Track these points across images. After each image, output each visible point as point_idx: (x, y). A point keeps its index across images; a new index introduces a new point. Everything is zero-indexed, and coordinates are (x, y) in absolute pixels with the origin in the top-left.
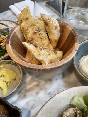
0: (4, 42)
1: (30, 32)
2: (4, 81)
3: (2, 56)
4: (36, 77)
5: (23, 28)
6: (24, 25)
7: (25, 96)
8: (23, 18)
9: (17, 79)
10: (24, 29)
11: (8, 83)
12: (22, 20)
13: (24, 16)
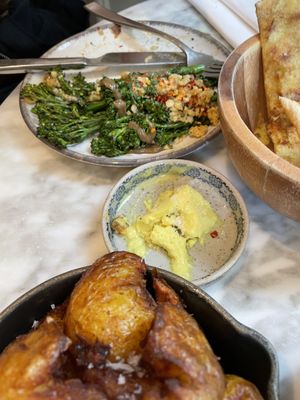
0: (179, 98)
1: (294, 68)
2: (179, 231)
3: (166, 147)
4: (288, 243)
5: (274, 50)
6: (279, 41)
7: (248, 298)
8: (279, 12)
9: (222, 233)
10: (275, 53)
11: (192, 243)
12: (277, 19)
13: (286, 5)
